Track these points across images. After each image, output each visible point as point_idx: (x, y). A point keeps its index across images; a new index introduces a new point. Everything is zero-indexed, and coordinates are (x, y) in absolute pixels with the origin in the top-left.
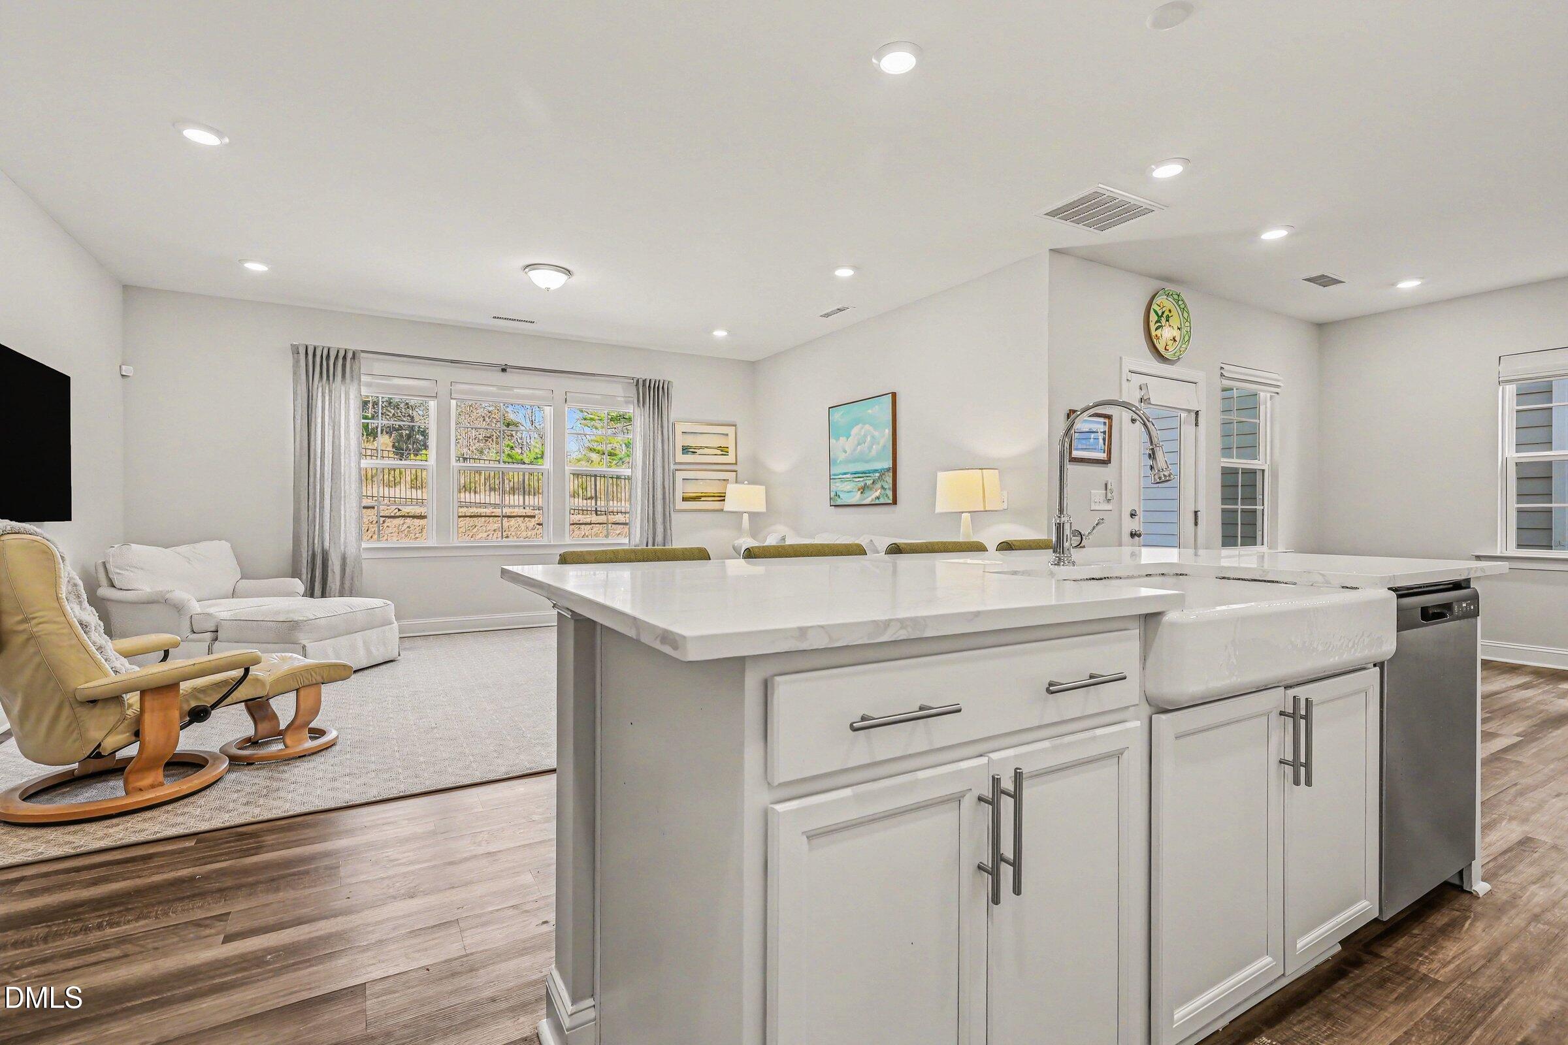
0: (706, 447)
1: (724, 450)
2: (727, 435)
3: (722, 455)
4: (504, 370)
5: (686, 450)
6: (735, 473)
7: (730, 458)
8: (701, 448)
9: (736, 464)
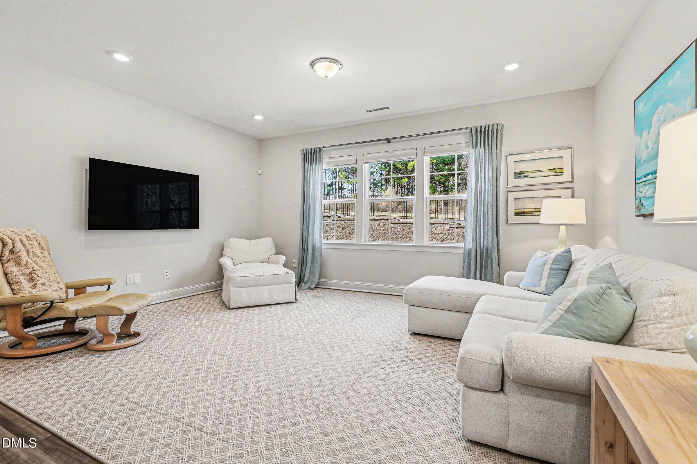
0: (538, 171)
1: (559, 171)
2: (562, 157)
3: (555, 175)
4: (389, 142)
5: (518, 175)
6: (570, 190)
7: (567, 176)
8: (533, 172)
9: (572, 182)
